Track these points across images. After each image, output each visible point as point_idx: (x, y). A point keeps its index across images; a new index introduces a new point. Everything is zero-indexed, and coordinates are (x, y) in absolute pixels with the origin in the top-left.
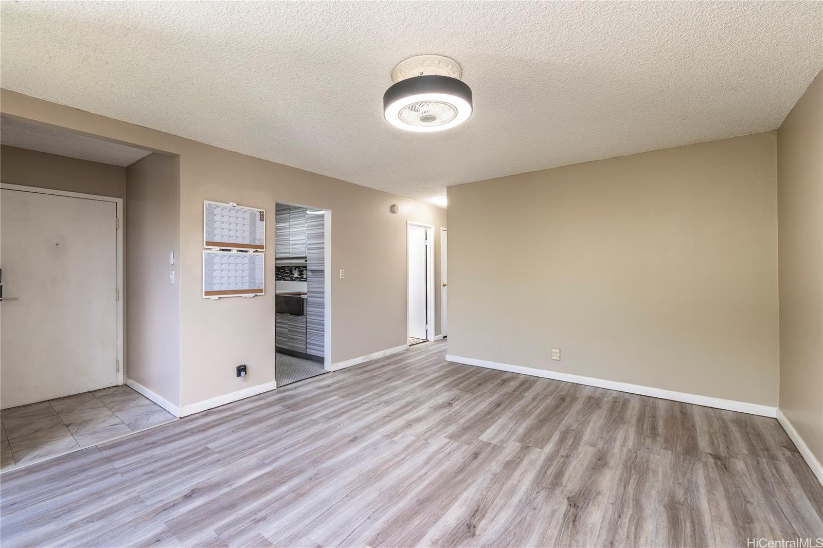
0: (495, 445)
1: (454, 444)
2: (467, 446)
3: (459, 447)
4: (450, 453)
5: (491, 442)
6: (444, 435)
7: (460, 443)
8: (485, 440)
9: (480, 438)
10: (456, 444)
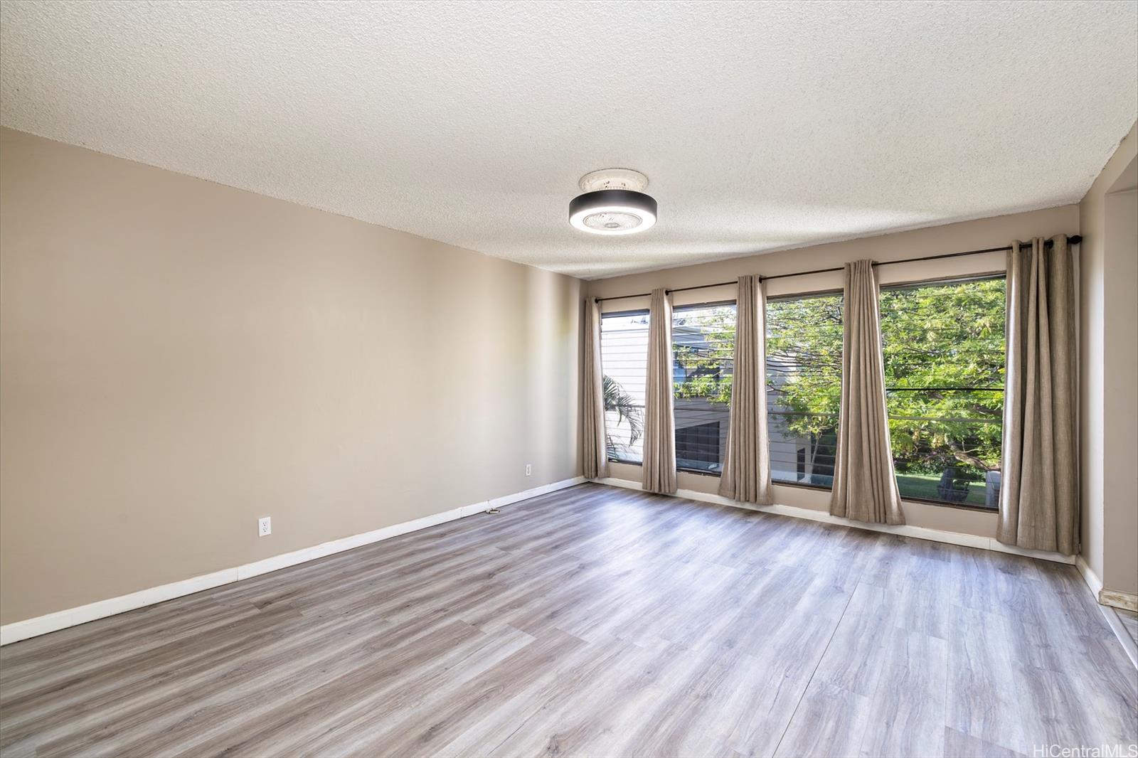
0: (518, 628)
1: (577, 630)
2: (559, 628)
3: (569, 627)
4: (585, 619)
5: (521, 632)
6: (588, 646)
7: (568, 632)
8: (528, 636)
9: (533, 639)
10: (572, 632)
